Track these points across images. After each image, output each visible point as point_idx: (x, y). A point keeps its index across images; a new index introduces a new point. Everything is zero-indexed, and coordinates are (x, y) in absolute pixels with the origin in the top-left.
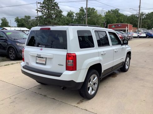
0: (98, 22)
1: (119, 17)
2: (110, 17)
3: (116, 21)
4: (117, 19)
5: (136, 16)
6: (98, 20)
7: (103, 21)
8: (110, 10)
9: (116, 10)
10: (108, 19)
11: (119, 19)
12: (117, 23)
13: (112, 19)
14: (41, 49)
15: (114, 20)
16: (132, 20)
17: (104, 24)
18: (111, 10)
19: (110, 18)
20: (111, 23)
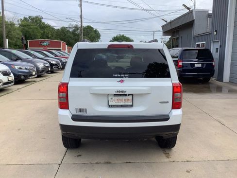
0: (11, 35)
1: (44, 29)
2: (29, 28)
3: (39, 35)
4: (42, 32)
5: (68, 29)
6: (10, 32)
7: (18, 34)
8: (28, 17)
9: (37, 17)
10: (27, 31)
11: (44, 32)
12: (41, 38)
13: (33, 31)
14: (122, 81)
15: (38, 34)
16: (64, 35)
17: (22, 39)
18: (30, 17)
19: (30, 30)
20: (33, 38)
